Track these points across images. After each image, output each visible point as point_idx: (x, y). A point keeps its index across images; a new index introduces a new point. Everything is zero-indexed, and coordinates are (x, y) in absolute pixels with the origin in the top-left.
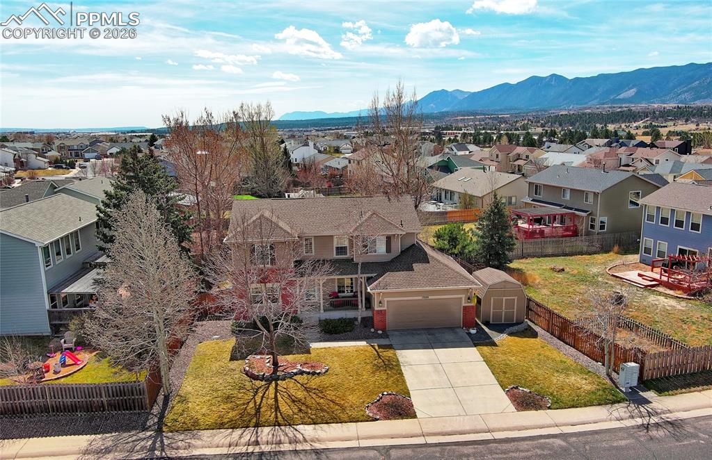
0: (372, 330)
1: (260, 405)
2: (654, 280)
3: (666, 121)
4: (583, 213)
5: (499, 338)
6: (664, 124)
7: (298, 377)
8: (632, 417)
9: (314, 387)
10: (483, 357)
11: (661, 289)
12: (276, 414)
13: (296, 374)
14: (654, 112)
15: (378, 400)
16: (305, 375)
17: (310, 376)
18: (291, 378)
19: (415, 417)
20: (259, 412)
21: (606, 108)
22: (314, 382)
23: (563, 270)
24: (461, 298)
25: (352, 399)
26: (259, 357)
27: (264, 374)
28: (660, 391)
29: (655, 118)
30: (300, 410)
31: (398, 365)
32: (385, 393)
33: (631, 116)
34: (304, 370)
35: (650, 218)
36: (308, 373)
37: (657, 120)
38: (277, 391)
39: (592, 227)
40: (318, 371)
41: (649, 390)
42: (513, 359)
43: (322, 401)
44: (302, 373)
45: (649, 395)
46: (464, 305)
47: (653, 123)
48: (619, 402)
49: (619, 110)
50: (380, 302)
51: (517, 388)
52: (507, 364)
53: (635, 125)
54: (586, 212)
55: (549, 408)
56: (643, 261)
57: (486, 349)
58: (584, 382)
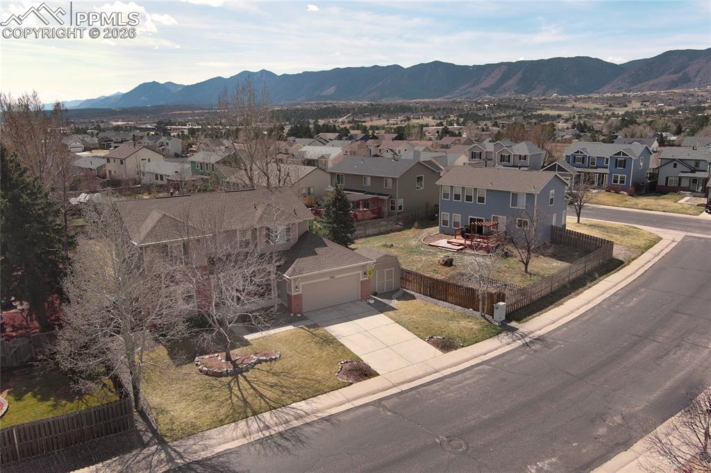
0: (292, 315)
1: (243, 397)
2: (461, 245)
3: (364, 116)
4: (385, 197)
5: (394, 303)
6: (362, 120)
7: (258, 366)
8: (514, 341)
9: (280, 371)
10: (394, 320)
11: (469, 251)
12: (265, 401)
13: (255, 364)
14: (354, 109)
15: (341, 369)
16: (264, 363)
17: (269, 363)
18: (253, 368)
19: (378, 375)
20: (247, 402)
21: (312, 104)
22: (277, 366)
23: (392, 245)
24: (359, 274)
25: (320, 373)
26: (207, 357)
27: (227, 370)
28: (519, 320)
29: (355, 114)
30: (283, 392)
31: (335, 339)
32: (342, 362)
33: (337, 112)
34: (261, 358)
35: (446, 196)
36: (266, 361)
37: (357, 115)
38: (249, 382)
39: (393, 208)
40: (274, 357)
41: (511, 321)
42: (414, 317)
43: (296, 380)
44: (259, 362)
45: (513, 324)
46: (361, 280)
47: (355, 119)
48: (500, 333)
49: (324, 106)
50: (296, 287)
51: (432, 337)
52: (414, 322)
53: (340, 120)
54: (387, 195)
55: (463, 346)
56: (442, 231)
57: (390, 313)
58: (471, 324)
